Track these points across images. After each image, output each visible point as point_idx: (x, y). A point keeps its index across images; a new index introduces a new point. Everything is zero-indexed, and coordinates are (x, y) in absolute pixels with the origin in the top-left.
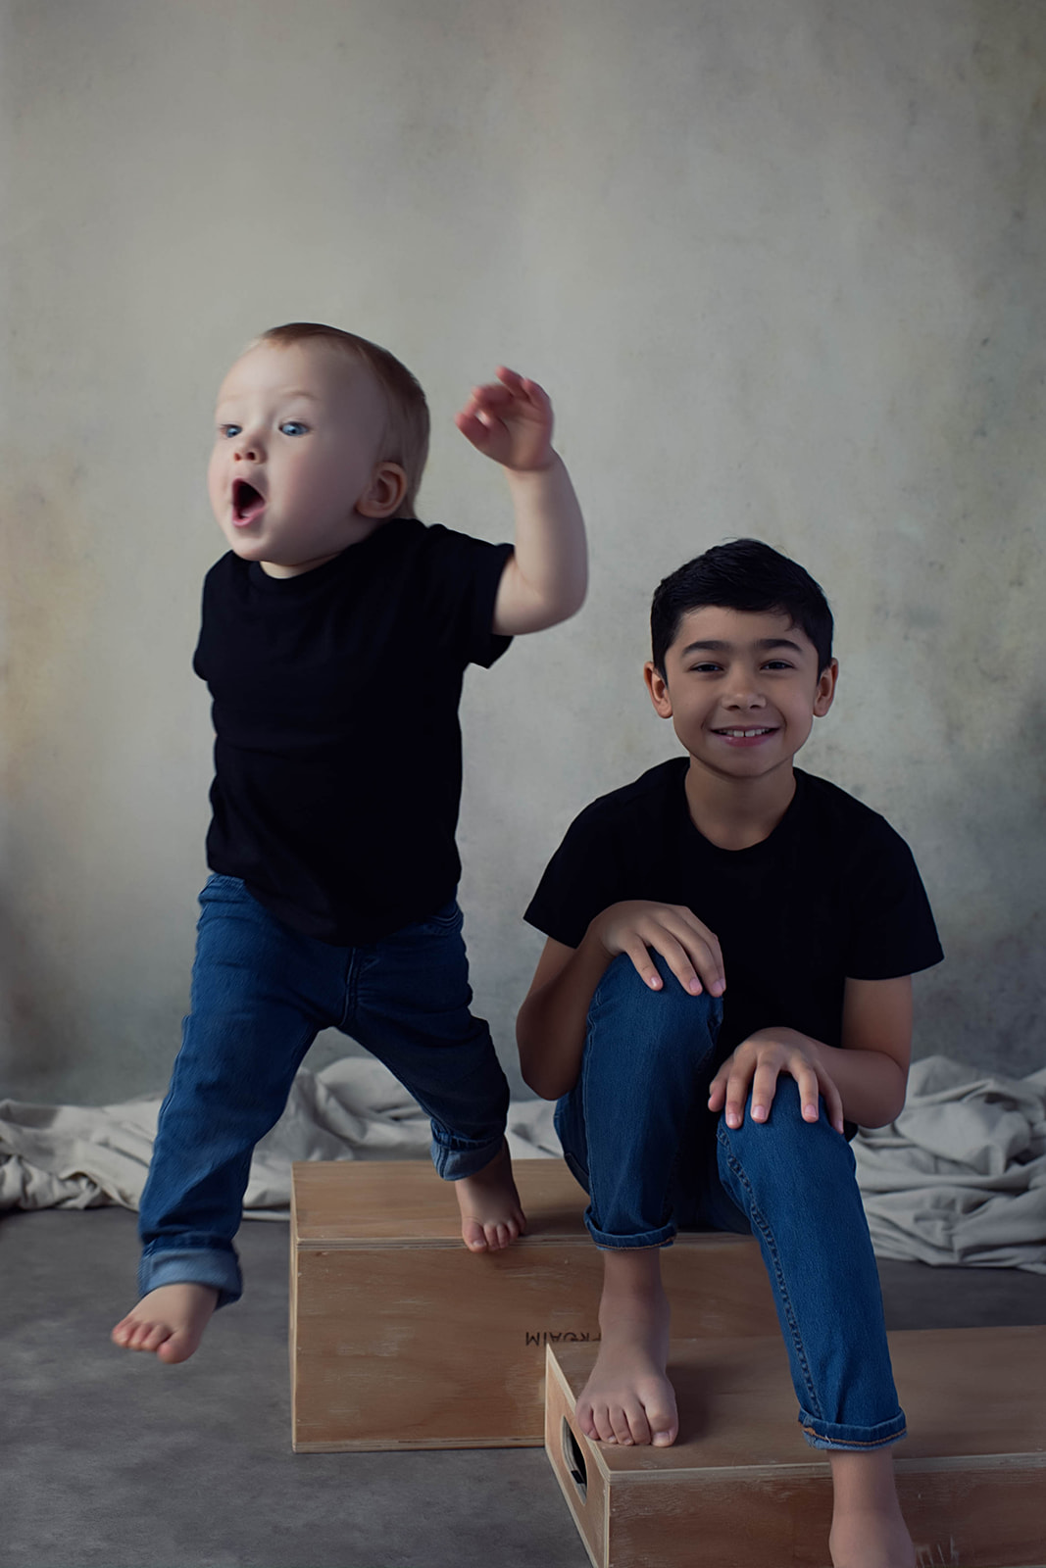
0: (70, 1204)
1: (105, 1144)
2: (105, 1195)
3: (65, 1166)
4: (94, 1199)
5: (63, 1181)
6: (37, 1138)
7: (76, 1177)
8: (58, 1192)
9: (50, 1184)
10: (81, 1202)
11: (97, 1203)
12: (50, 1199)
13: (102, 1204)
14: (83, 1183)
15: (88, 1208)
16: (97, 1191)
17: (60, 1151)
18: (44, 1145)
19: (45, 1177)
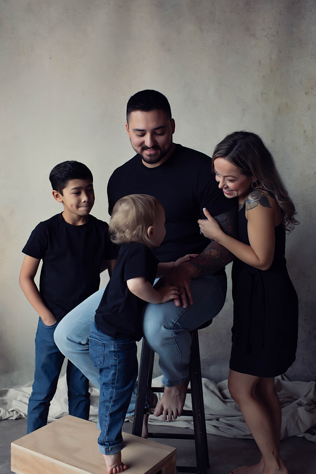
0: (11, 418)
1: (21, 401)
2: (20, 415)
3: (10, 407)
4: (17, 417)
5: (9, 412)
6: (2, 399)
7: (13, 411)
8: (8, 415)
9: (6, 413)
10: (14, 418)
11: (19, 418)
12: (6, 418)
13: (20, 418)
14: (15, 412)
15: (16, 419)
16: (18, 415)
17: (9, 403)
18: (4, 402)
19: (5, 411)
